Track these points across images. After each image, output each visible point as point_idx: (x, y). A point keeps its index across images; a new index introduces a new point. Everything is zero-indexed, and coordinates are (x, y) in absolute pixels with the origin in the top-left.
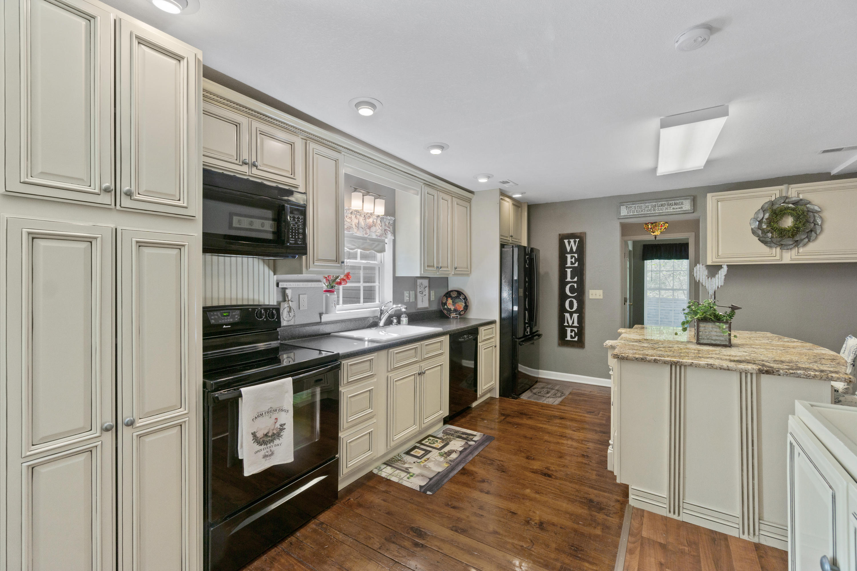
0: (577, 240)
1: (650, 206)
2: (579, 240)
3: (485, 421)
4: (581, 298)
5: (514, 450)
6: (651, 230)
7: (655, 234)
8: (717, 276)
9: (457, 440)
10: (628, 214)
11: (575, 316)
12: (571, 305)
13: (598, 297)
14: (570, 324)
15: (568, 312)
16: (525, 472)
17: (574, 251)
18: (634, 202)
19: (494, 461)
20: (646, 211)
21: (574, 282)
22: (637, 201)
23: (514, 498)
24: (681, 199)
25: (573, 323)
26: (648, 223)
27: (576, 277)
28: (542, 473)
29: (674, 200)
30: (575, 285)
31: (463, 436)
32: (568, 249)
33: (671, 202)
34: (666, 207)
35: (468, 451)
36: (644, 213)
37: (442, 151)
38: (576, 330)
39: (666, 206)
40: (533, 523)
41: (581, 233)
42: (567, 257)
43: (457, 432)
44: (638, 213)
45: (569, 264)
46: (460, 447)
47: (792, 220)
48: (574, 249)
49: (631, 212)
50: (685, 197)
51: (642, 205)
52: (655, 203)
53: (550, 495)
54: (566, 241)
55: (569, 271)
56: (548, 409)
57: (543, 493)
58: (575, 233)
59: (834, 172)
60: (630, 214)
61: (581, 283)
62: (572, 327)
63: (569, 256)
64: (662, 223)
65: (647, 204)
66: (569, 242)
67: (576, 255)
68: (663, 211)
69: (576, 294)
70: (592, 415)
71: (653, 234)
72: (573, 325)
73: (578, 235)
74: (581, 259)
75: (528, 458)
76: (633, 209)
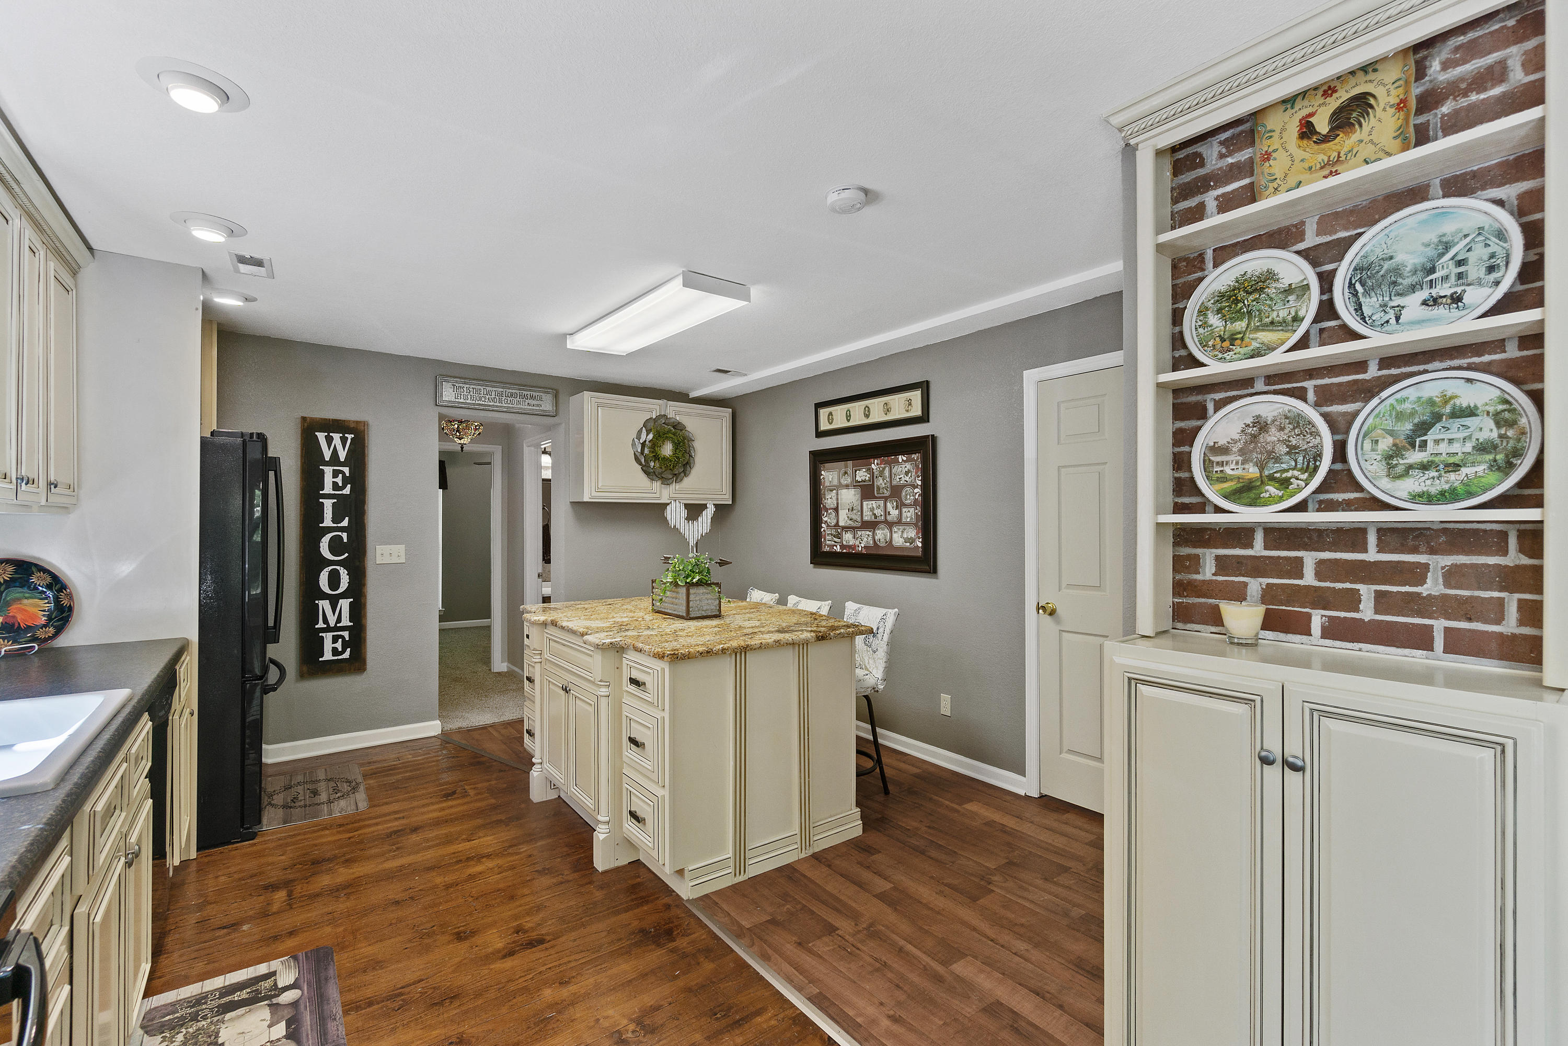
0: (350, 437)
1: (493, 393)
2: (353, 436)
3: (245, 928)
4: (358, 564)
5: (410, 941)
6: (458, 434)
7: (462, 441)
8: (700, 519)
9: (231, 1020)
10: (457, 400)
11: (345, 604)
12: (334, 580)
13: (395, 560)
14: (332, 624)
15: (325, 596)
16: (492, 967)
17: (342, 459)
18: (466, 379)
19: (401, 994)
20: (487, 400)
21: (342, 529)
22: (474, 379)
23: (545, 1026)
24: (539, 392)
25: (339, 620)
26: (454, 421)
27: (347, 519)
28: (522, 945)
29: (530, 390)
30: (345, 536)
31: (236, 997)
32: (327, 455)
33: (526, 393)
34: (518, 399)
35: (307, 1019)
36: (483, 403)
37: (220, 106)
38: (346, 634)
39: (518, 397)
40: (630, 1035)
41: (357, 422)
42: (323, 471)
43: (200, 1000)
44: (474, 402)
45: (328, 489)
46: (270, 1026)
47: (671, 445)
48: (342, 455)
49: (462, 397)
50: (545, 389)
51: (480, 387)
52: (502, 390)
53: (588, 970)
54: (321, 436)
55: (328, 504)
56: (362, 824)
57: (573, 977)
58: (347, 421)
59: (693, 395)
60: (461, 401)
61: (358, 530)
62: (336, 629)
63: (328, 471)
64: (476, 424)
65: (488, 389)
66: (329, 440)
67: (346, 470)
68: (514, 406)
69: (346, 555)
70: (454, 799)
71: (460, 442)
72: (338, 625)
73: (352, 425)
74: (358, 479)
75: (460, 937)
76: (465, 393)
